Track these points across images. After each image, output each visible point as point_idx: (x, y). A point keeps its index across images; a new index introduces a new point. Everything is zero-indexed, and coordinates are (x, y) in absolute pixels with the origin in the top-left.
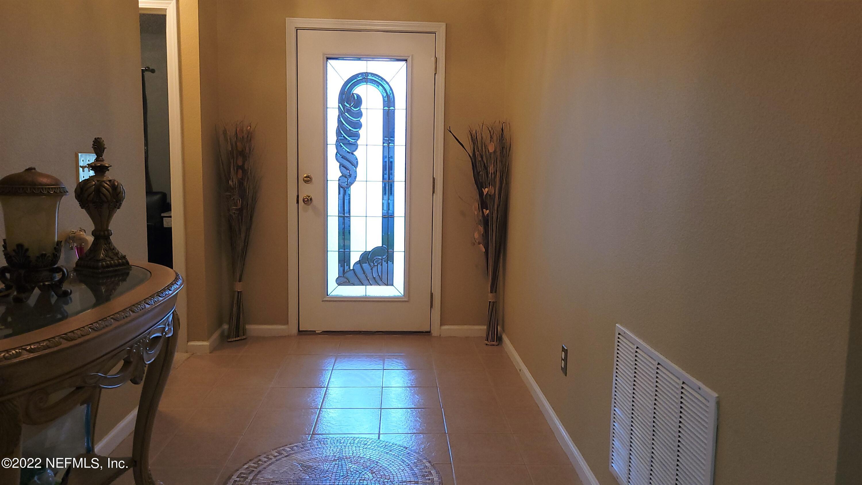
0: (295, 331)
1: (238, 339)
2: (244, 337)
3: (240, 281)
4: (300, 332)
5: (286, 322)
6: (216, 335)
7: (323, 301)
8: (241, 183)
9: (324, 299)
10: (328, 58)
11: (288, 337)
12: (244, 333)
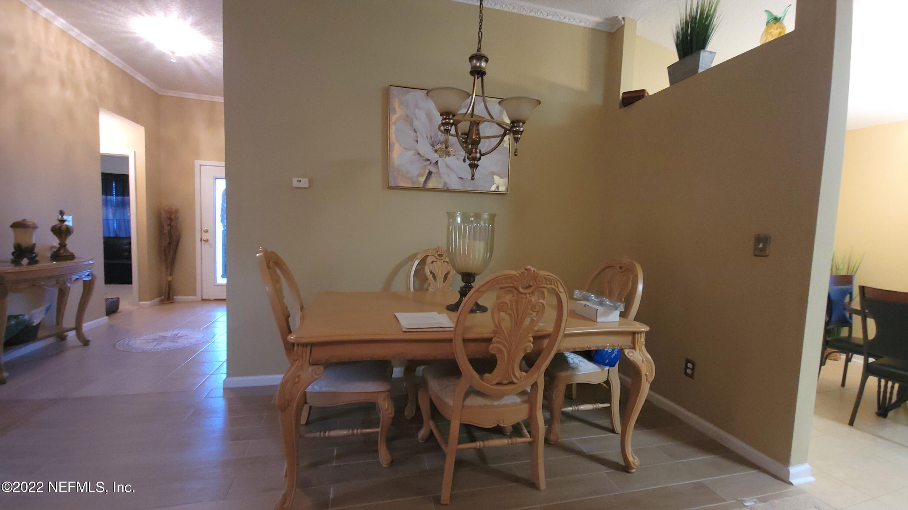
0: (200, 299)
1: (169, 302)
2: (173, 301)
3: (170, 275)
4: (203, 300)
5: (195, 294)
6: (158, 300)
7: (214, 285)
8: (170, 231)
9: (215, 285)
10: (216, 178)
11: (197, 302)
12: (173, 299)
